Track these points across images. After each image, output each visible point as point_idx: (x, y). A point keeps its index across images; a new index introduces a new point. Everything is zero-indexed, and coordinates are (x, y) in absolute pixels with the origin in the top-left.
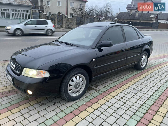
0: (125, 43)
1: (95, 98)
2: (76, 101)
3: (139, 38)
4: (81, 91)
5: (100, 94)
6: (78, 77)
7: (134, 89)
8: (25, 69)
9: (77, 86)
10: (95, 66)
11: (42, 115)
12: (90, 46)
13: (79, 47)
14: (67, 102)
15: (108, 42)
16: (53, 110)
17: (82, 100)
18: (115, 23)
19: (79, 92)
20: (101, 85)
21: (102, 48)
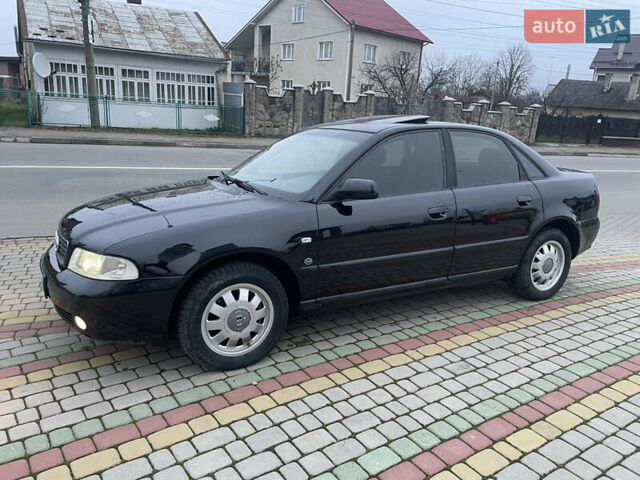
0: (450, 192)
1: (301, 369)
2: (229, 374)
3: (523, 175)
4: (257, 341)
5: (327, 361)
6: (244, 294)
7: (463, 360)
8: (78, 251)
9: (238, 320)
10: (309, 261)
11: (107, 398)
12: (303, 194)
13: (266, 194)
14: (205, 372)
15: (362, 183)
16: (148, 389)
17: (255, 371)
18: (423, 121)
19: (249, 345)
20: (350, 334)
21: (345, 203)
